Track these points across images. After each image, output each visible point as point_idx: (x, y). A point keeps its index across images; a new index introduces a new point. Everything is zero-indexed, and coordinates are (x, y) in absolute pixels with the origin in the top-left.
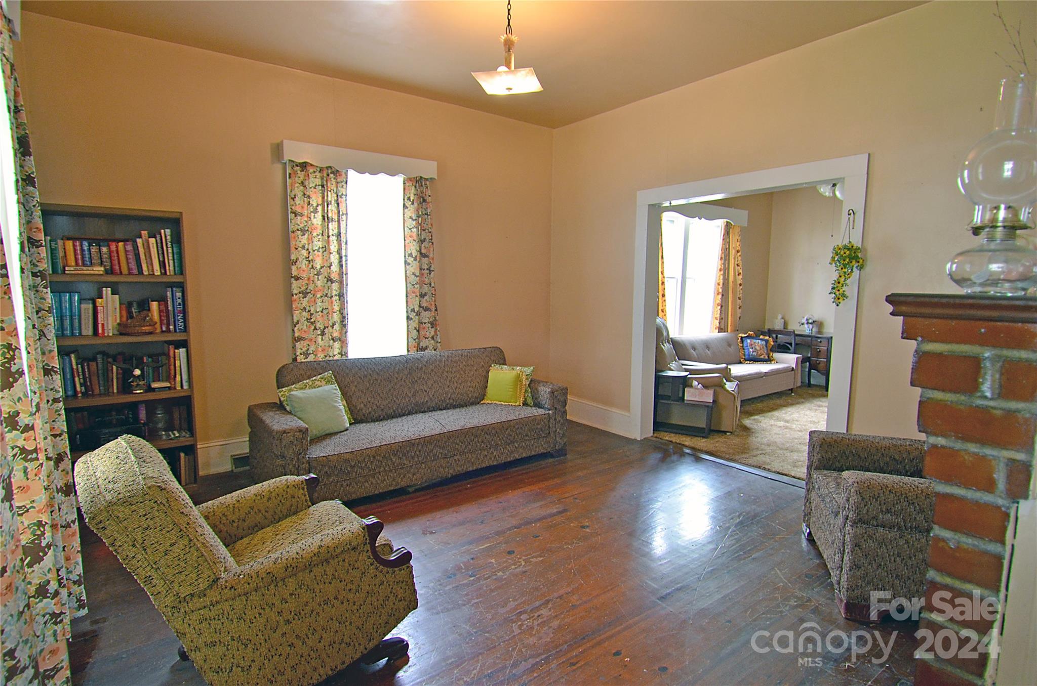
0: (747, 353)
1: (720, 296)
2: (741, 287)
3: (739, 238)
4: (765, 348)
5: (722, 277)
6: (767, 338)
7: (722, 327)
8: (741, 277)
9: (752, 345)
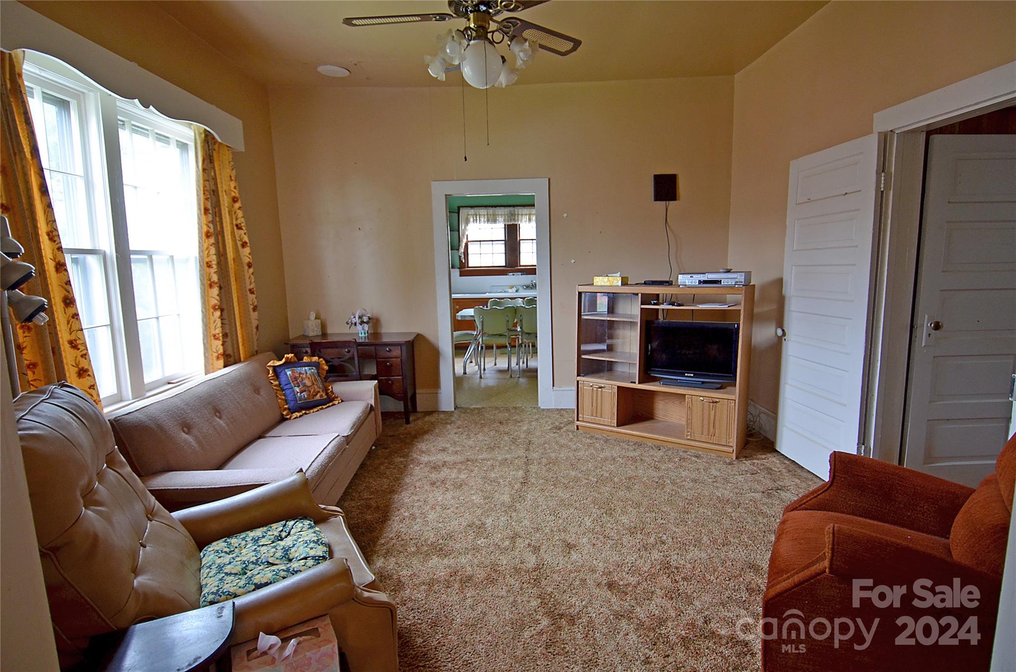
0: (290, 398)
1: (215, 291)
2: (251, 270)
3: (234, 173)
4: (318, 378)
5: (213, 250)
6: (315, 359)
7: (230, 351)
8: (247, 250)
9: (296, 379)
